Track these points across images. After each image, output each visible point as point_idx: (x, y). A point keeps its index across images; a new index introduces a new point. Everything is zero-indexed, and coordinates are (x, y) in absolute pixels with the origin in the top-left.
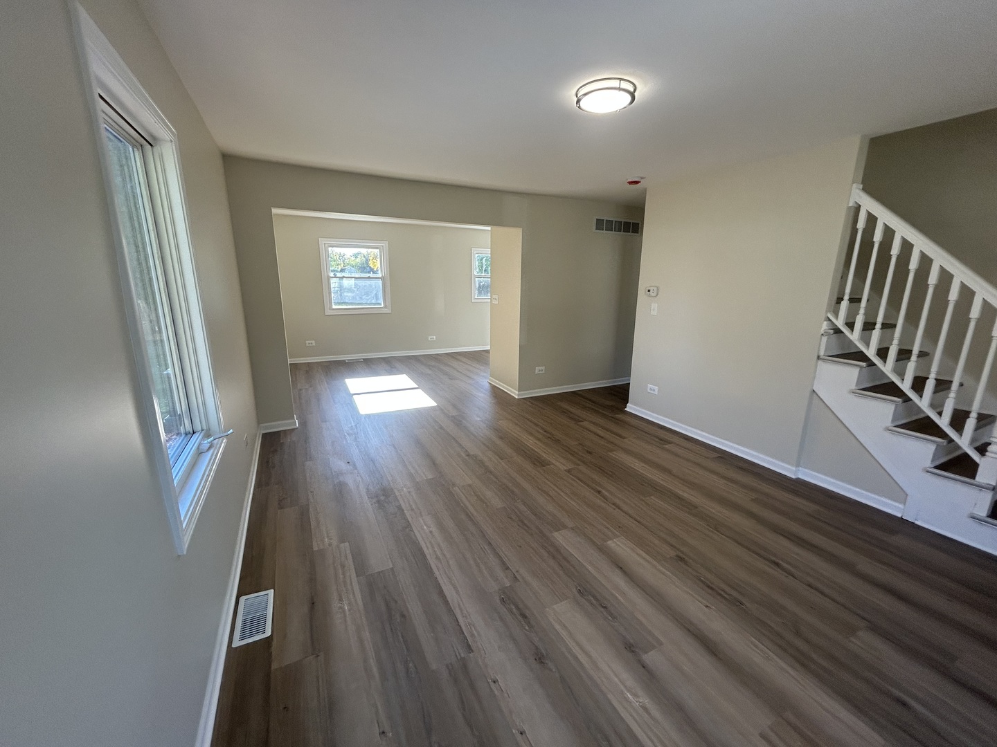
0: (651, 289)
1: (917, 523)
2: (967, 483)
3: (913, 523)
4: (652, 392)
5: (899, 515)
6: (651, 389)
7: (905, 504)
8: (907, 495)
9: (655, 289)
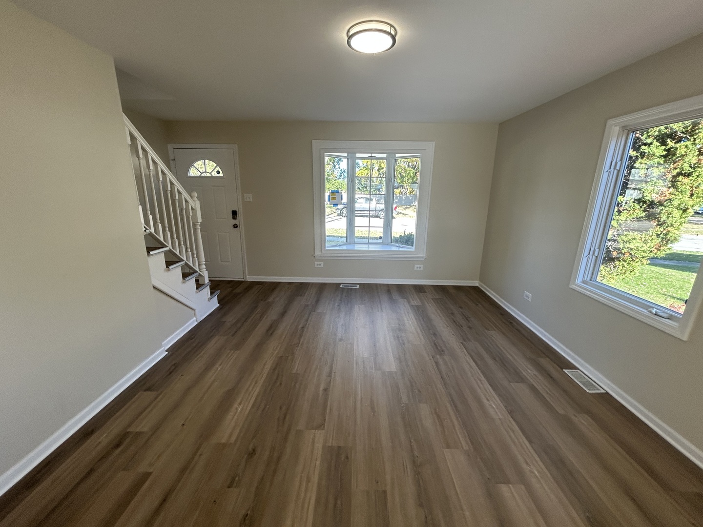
2: (201, 290)
7: (195, 316)
8: (194, 310)
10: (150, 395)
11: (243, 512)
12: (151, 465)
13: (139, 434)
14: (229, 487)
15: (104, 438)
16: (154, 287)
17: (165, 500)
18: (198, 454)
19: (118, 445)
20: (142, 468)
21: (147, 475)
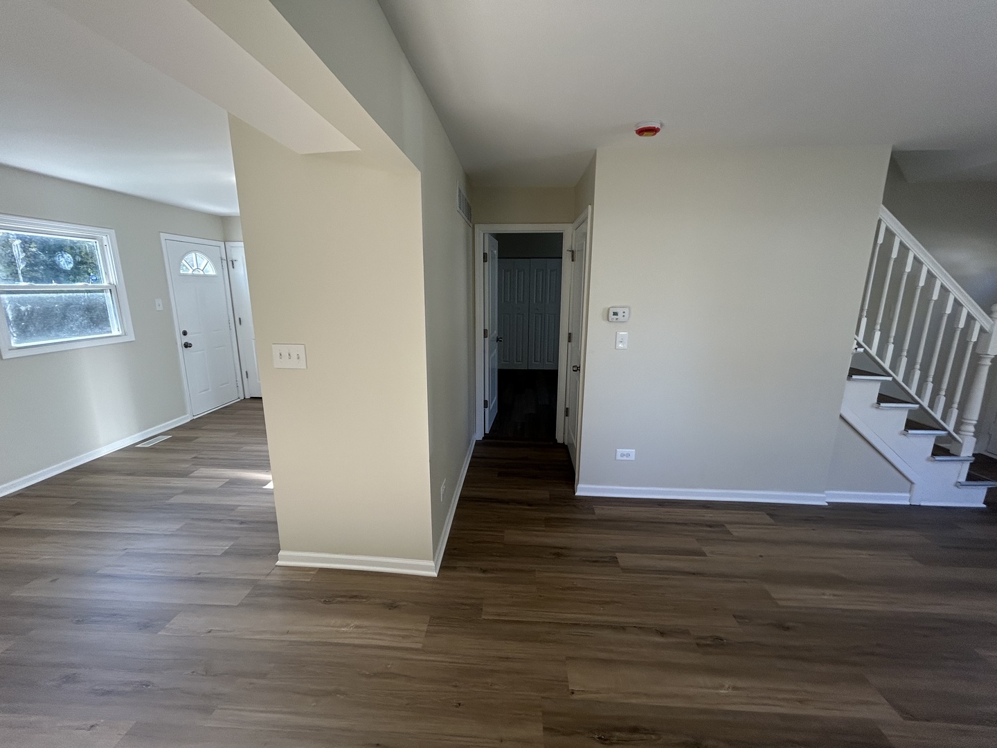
0: (620, 311)
1: (922, 504)
2: (945, 461)
3: (920, 506)
4: (625, 458)
5: (909, 503)
6: (622, 455)
7: (910, 491)
8: (912, 483)
9: (627, 310)
10: (768, 519)
11: (722, 635)
12: (712, 553)
13: (729, 533)
14: (734, 616)
15: (709, 516)
16: (842, 417)
17: (694, 574)
18: (745, 580)
19: (710, 526)
20: (706, 549)
21: (703, 554)
